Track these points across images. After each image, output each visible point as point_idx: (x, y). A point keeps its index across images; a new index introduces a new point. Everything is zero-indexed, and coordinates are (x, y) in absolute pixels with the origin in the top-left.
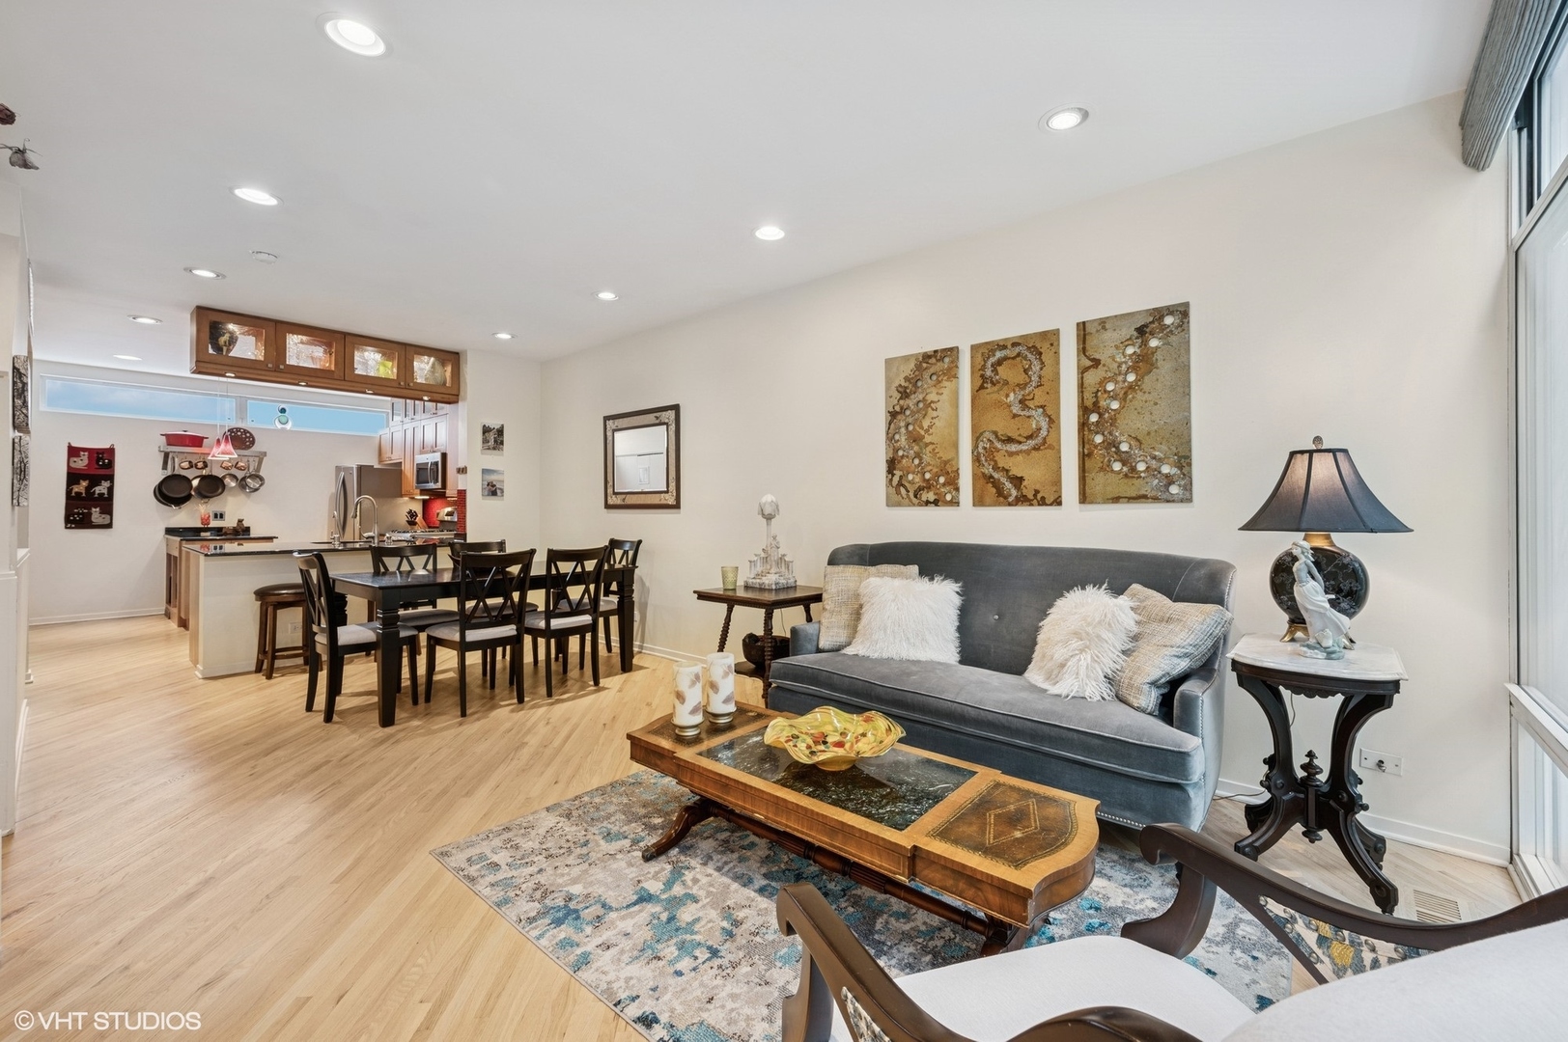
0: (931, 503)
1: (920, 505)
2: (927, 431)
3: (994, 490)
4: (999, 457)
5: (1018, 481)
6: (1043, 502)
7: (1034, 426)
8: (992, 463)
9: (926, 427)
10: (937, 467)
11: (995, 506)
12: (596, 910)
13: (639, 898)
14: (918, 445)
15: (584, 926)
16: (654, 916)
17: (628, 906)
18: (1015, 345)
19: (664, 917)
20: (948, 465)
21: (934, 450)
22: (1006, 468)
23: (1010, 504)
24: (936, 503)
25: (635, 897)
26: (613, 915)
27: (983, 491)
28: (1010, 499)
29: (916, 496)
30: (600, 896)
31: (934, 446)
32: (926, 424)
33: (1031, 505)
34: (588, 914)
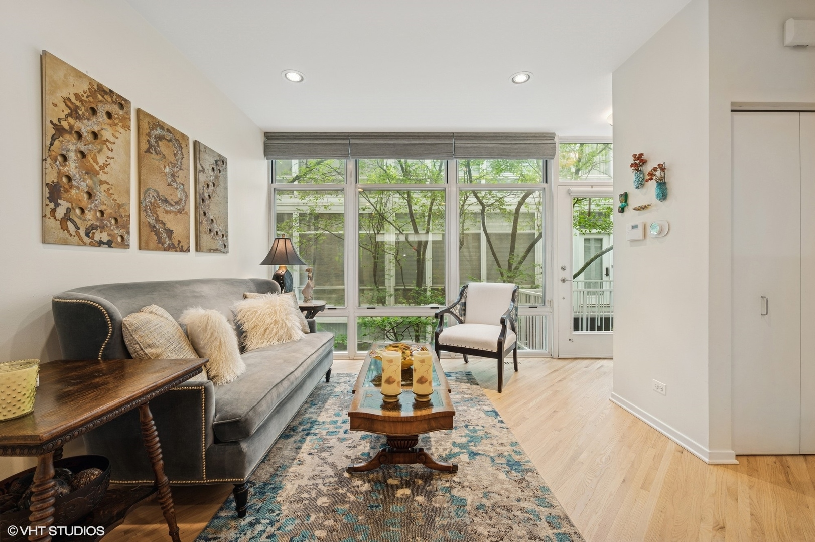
0: (104, 244)
1: (92, 245)
2: (102, 168)
3: (156, 238)
4: (160, 212)
5: (170, 233)
6: (182, 251)
7: (179, 196)
8: (155, 216)
9: (101, 163)
10: (112, 208)
11: (156, 250)
12: (498, 460)
13: (475, 455)
14: (91, 178)
15: (507, 456)
16: (475, 446)
17: (483, 455)
18: (168, 130)
19: (472, 444)
20: (121, 209)
21: (109, 190)
22: (164, 222)
23: (165, 250)
24: (109, 244)
25: (477, 457)
26: (492, 455)
27: (148, 237)
28: (166, 246)
29: (87, 235)
30: (492, 466)
31: (108, 186)
32: (101, 160)
33: (176, 251)
34: (504, 461)
